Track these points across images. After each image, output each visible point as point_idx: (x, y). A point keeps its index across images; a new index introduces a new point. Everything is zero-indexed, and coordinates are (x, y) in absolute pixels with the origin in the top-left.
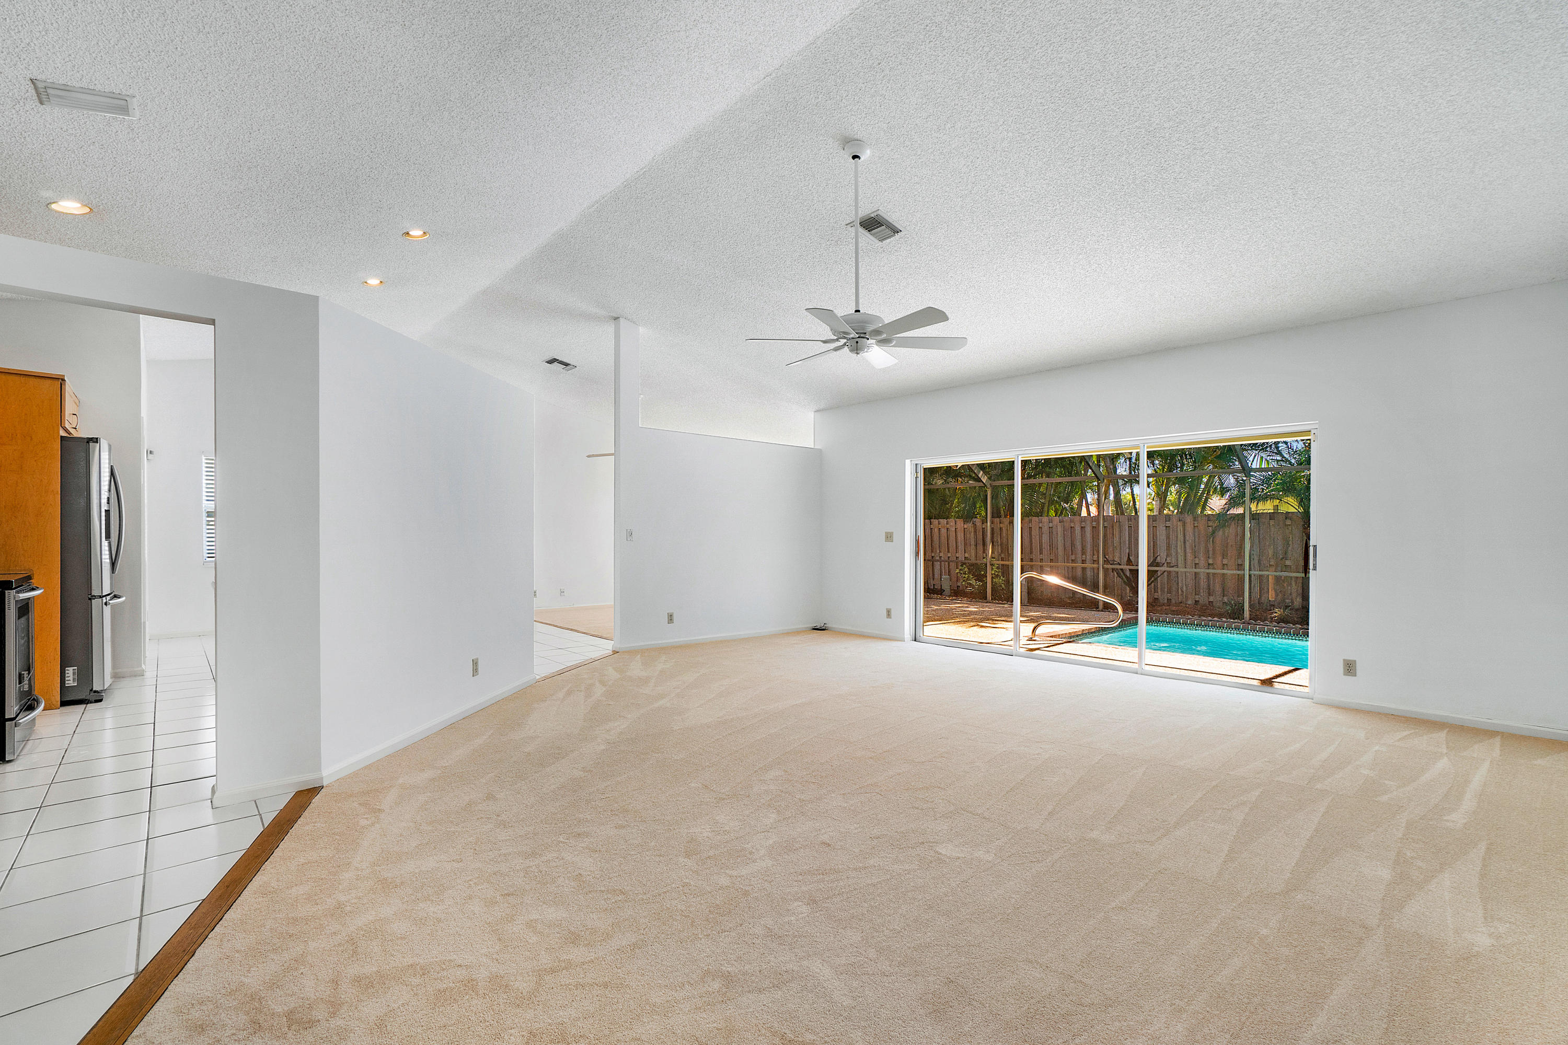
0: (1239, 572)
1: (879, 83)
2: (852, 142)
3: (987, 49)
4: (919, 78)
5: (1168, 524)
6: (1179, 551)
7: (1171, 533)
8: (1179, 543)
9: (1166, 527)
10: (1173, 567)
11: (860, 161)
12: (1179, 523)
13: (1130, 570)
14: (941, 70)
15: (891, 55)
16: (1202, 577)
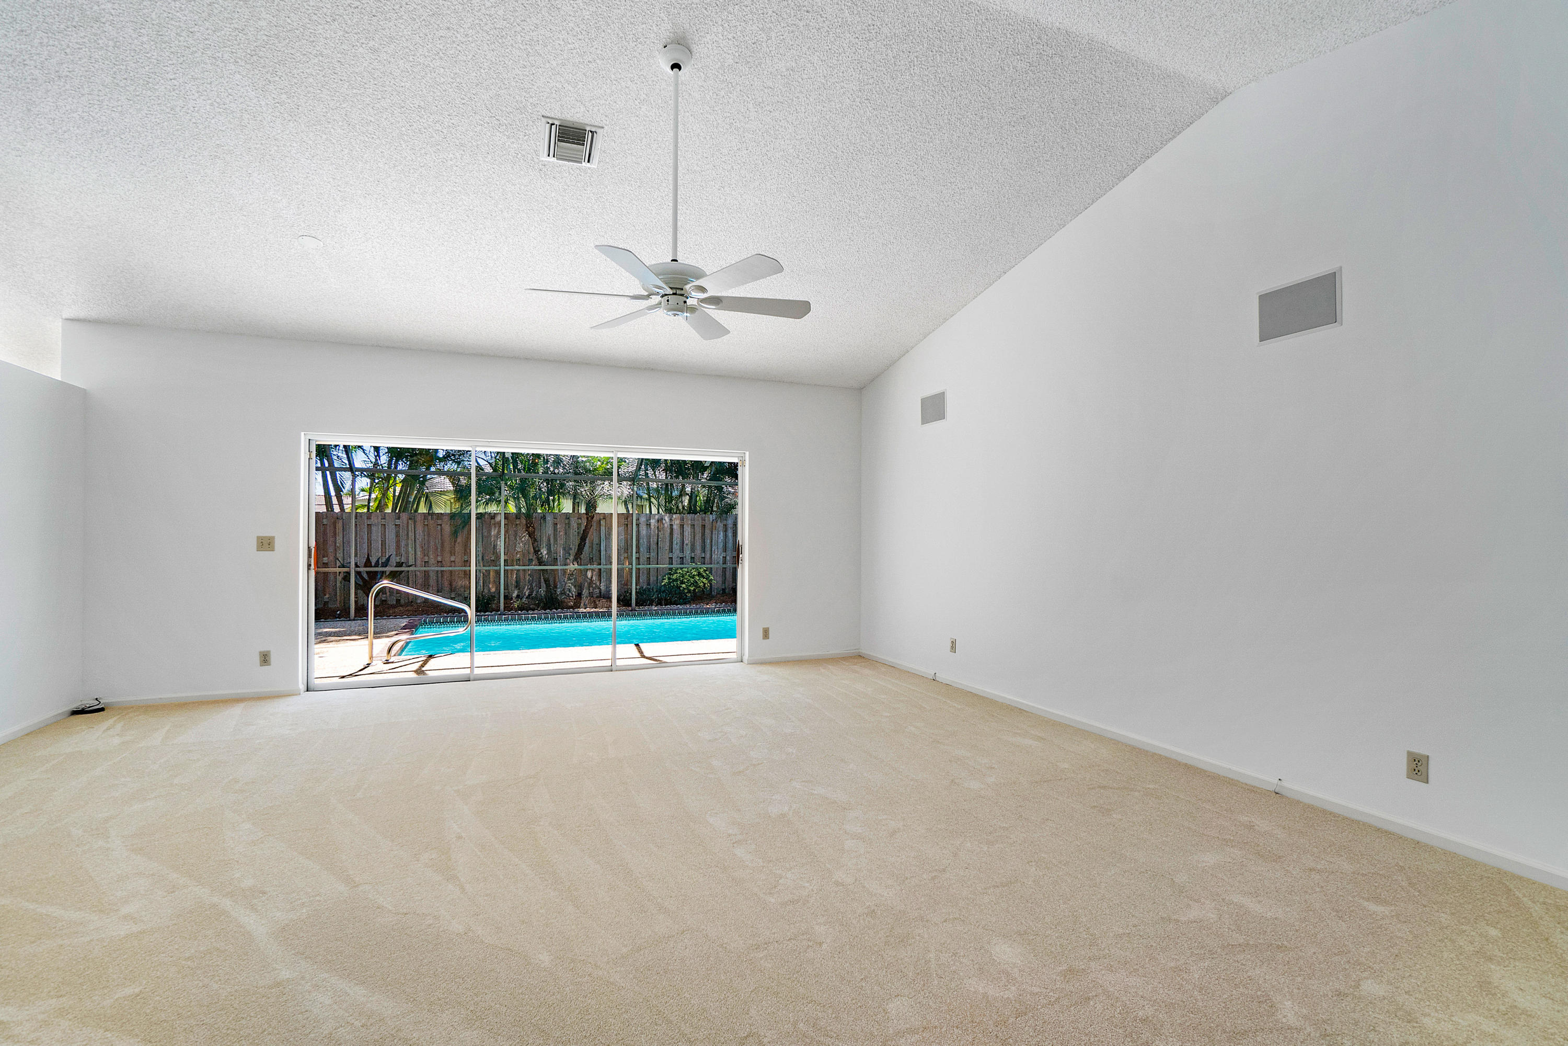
0: (464, 568)
1: (782, 25)
2: (684, 47)
3: (871, 81)
4: (811, 53)
5: (398, 522)
6: (410, 549)
7: (401, 531)
8: (410, 542)
9: (396, 525)
10: (411, 566)
11: (680, 73)
12: (410, 521)
13: (367, 572)
14: (830, 64)
15: (823, 15)
16: (432, 575)
